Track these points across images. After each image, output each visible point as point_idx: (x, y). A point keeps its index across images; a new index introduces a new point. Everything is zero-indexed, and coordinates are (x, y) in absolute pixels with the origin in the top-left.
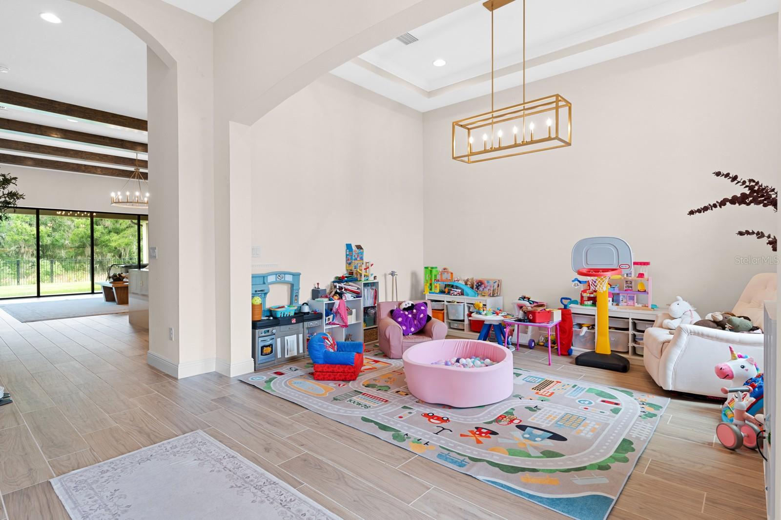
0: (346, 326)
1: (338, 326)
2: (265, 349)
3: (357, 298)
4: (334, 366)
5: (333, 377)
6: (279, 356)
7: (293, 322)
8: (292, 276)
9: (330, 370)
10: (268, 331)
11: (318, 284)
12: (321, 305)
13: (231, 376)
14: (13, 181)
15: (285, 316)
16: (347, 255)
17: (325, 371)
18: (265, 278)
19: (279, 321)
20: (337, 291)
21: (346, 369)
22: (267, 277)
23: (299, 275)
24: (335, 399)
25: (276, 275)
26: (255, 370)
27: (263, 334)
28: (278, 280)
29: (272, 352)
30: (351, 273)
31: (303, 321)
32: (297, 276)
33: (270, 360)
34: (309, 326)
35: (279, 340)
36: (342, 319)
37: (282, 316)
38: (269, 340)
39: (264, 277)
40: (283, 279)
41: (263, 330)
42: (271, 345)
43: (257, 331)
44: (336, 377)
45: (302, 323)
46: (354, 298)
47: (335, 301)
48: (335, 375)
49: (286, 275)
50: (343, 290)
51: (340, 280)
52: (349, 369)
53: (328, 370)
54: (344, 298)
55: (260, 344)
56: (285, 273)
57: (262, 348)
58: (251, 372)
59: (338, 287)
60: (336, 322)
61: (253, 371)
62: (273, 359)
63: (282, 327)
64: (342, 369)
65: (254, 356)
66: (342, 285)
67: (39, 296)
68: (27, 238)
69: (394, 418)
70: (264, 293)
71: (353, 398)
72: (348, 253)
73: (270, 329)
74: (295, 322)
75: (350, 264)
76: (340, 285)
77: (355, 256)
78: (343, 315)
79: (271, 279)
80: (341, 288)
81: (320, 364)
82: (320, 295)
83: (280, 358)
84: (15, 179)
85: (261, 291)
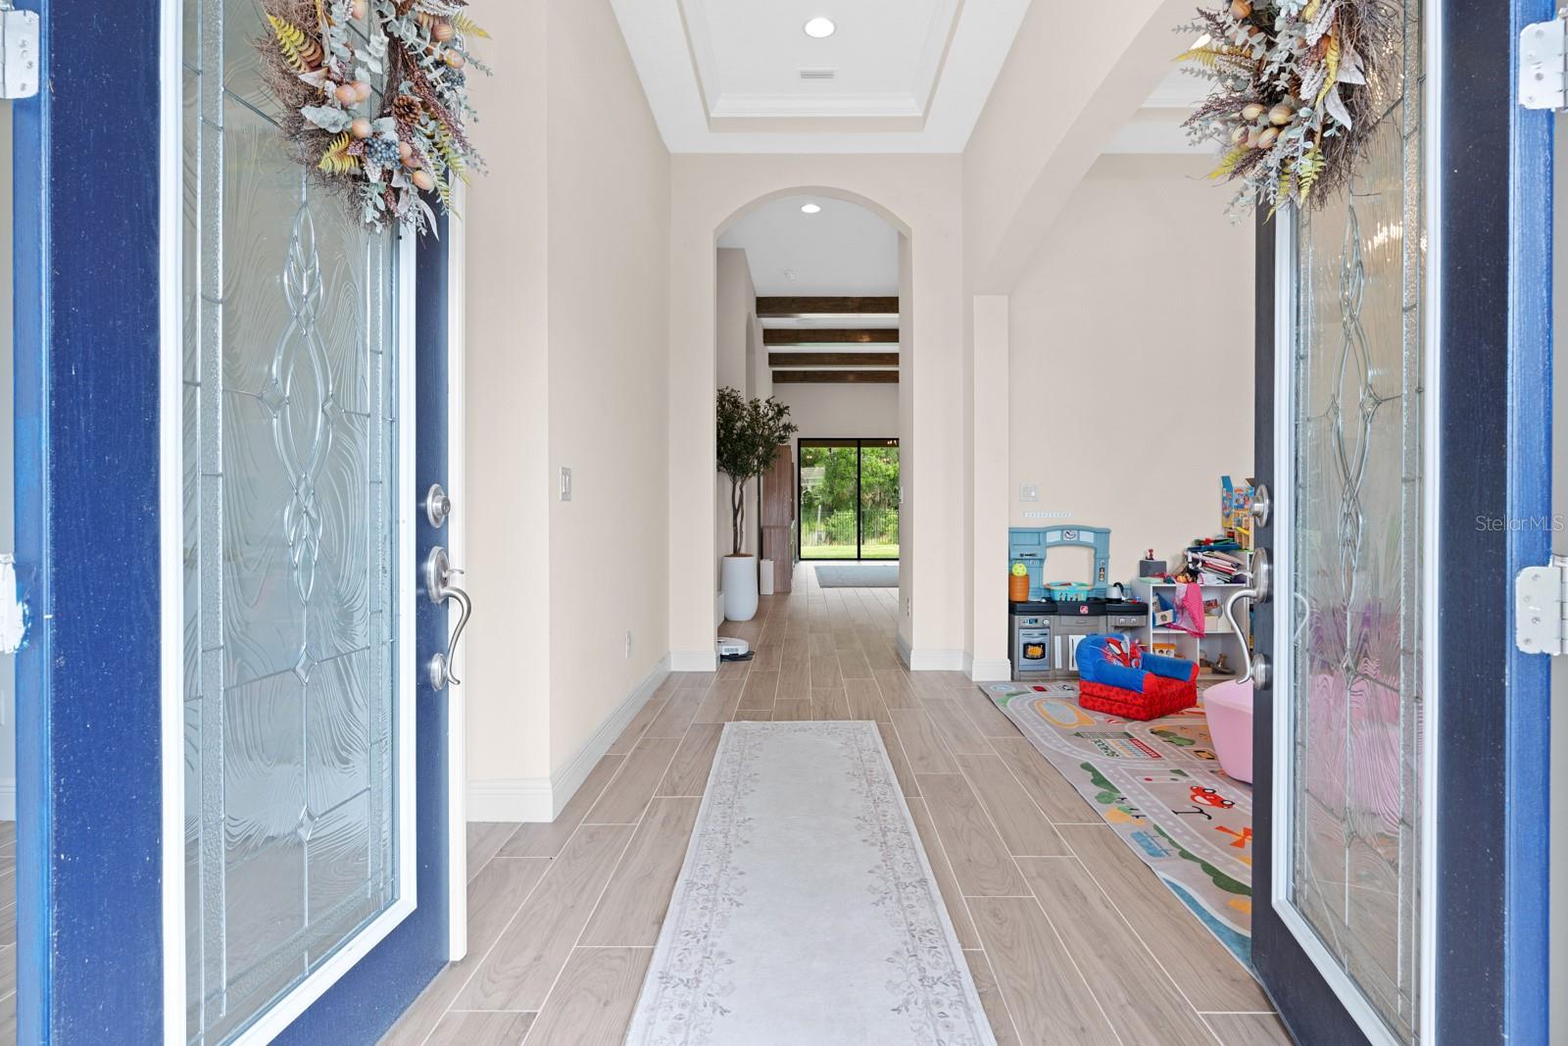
0: (1201, 635)
1: (1184, 632)
2: (1030, 648)
3: (1231, 582)
4: (1110, 688)
5: (1107, 707)
6: (1058, 665)
7: (1082, 611)
8: (1092, 534)
9: (1103, 695)
10: (1036, 621)
11: (1151, 551)
12: (1147, 590)
13: (974, 680)
14: (786, 411)
15: (1069, 599)
16: (1224, 499)
17: (1095, 694)
18: (1041, 535)
19: (1057, 606)
20: (1188, 566)
21: (1129, 698)
22: (1045, 533)
23: (1107, 532)
24: (1078, 734)
25: (1062, 530)
26: (1012, 678)
27: (1028, 624)
28: (1065, 539)
29: (1043, 656)
30: (1231, 535)
31: (1105, 613)
32: (1103, 534)
33: (1040, 668)
34: (1118, 624)
35: (1058, 639)
36: (1193, 619)
37: (1063, 599)
38: (1036, 635)
39: (1039, 533)
40: (1076, 539)
41: (1028, 618)
42: (1041, 645)
43: (1016, 617)
44: (1097, 704)
45: (1105, 617)
46: (1226, 582)
47: (1177, 585)
48: (1128, 709)
49: (1081, 532)
50: (1200, 564)
51: (1200, 546)
52: (1135, 697)
53: (1100, 693)
54: (1199, 581)
55: (1021, 639)
56: (1079, 529)
57: (1026, 646)
58: (1004, 680)
59: (1190, 560)
60: (1182, 626)
61: (1009, 679)
62: (1047, 668)
63: (1063, 618)
64: (1122, 697)
65: (1011, 656)
66: (1200, 556)
67: (859, 558)
68: (882, 480)
69: (1137, 778)
70: (1037, 560)
71: (1109, 740)
72: (1225, 495)
73: (1040, 618)
74: (1087, 612)
75: (1228, 516)
76: (1195, 556)
77: (1237, 501)
78: (1195, 612)
79: (1053, 537)
80: (1195, 561)
81: (1089, 681)
82: (1150, 572)
83: (1058, 669)
84: (787, 408)
85: (1031, 555)
